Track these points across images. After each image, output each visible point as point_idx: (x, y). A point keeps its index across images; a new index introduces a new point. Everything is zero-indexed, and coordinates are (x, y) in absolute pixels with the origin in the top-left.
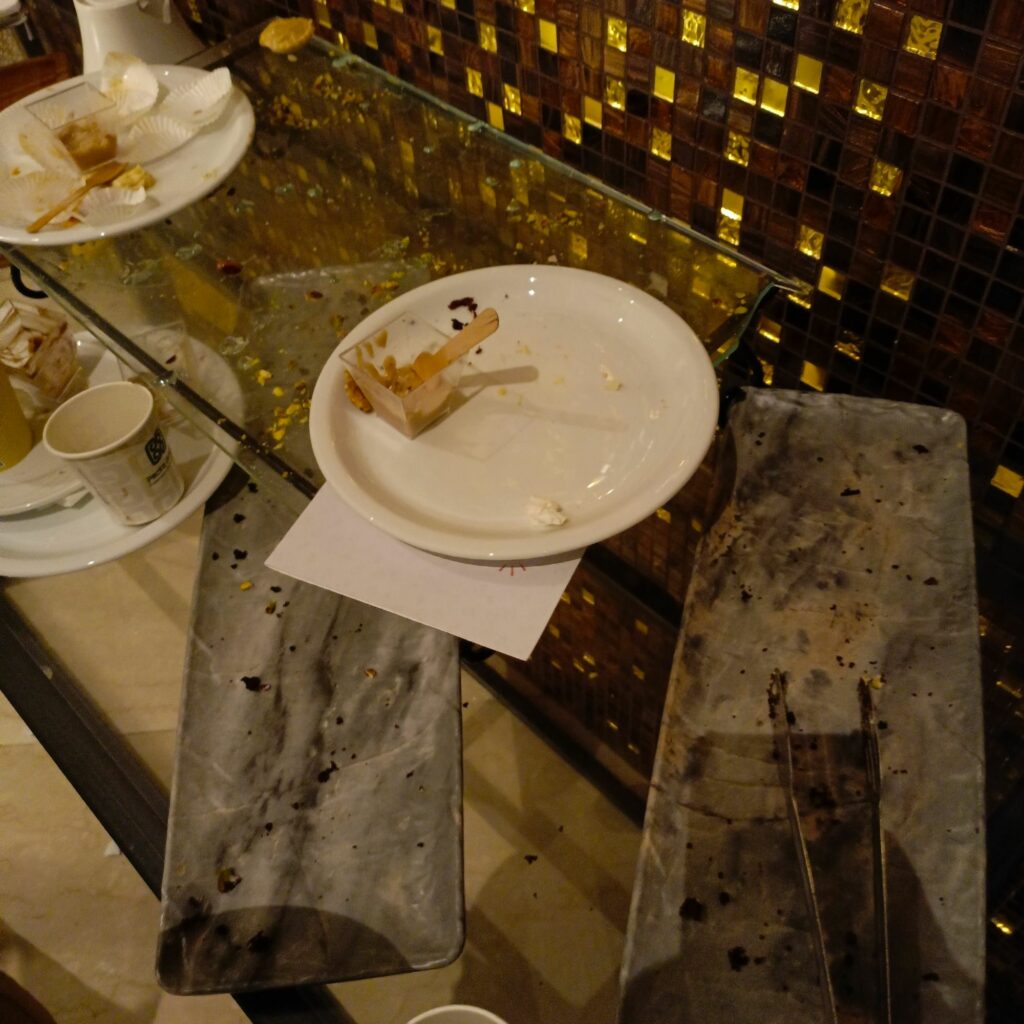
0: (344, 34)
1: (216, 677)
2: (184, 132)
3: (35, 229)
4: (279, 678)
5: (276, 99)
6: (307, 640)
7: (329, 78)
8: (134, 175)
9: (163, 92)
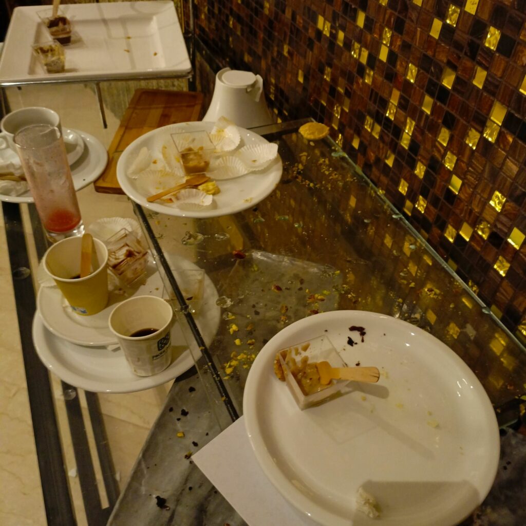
0: (342, 135)
1: (143, 490)
2: (244, 170)
3: (152, 200)
4: (177, 505)
5: (296, 165)
6: (200, 487)
7: (327, 162)
8: (210, 185)
9: (242, 145)
